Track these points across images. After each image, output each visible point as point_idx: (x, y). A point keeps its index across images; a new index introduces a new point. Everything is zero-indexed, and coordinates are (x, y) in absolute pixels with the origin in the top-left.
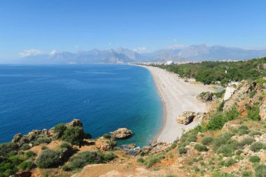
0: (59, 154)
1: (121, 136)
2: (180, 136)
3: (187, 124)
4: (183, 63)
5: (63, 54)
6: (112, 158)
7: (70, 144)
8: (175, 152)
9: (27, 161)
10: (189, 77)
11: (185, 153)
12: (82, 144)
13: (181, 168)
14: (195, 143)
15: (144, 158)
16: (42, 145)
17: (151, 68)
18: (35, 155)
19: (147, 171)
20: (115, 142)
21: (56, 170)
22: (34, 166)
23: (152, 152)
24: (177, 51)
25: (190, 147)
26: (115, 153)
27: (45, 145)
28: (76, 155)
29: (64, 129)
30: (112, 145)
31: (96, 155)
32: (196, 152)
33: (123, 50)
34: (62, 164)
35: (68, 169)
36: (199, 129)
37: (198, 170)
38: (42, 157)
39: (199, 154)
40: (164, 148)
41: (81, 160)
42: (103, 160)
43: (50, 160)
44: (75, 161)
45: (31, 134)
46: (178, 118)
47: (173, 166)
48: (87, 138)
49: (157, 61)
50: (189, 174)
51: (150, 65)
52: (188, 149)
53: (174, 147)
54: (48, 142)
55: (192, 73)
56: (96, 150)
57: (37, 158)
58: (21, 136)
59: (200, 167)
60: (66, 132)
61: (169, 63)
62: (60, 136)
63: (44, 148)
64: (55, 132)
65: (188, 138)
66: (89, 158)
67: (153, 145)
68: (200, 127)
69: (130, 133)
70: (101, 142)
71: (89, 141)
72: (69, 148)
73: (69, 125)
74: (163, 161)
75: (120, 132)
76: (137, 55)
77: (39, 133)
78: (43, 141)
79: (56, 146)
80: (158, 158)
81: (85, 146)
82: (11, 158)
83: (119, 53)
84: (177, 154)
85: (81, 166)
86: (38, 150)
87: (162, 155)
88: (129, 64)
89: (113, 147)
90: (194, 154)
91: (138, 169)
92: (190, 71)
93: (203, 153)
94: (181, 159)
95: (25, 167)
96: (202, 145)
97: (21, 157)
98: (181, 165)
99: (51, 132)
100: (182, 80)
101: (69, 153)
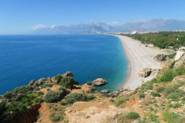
0: (58, 94)
1: (99, 83)
2: (140, 85)
3: (145, 77)
4: (145, 33)
5: (60, 27)
6: (92, 98)
7: (65, 88)
8: (137, 96)
9: (38, 98)
10: (149, 43)
11: (144, 97)
12: (73, 88)
13: (140, 107)
14: (151, 91)
15: (114, 99)
16: (47, 88)
17: (120, 37)
18: (43, 94)
19: (116, 108)
20: (94, 88)
21: (56, 104)
22: (43, 101)
23: (120, 95)
24: (141, 24)
25: (148, 93)
26: (95, 95)
27: (49, 88)
28: (68, 95)
29: (61, 78)
30: (92, 90)
31: (82, 96)
32: (152, 97)
33: (101, 24)
34: (60, 100)
35: (63, 104)
36: (154, 81)
37: (153, 110)
38: (47, 95)
39: (154, 99)
40: (128, 93)
41: (72, 99)
42: (86, 99)
43: (52, 98)
44: (68, 99)
45: (40, 80)
46: (139, 72)
47: (135, 105)
49: (125, 31)
50: (145, 112)
51: (120, 34)
52: (146, 94)
53: (136, 92)
54: (51, 86)
55: (151, 40)
56: (82, 93)
57: (44, 96)
58: (34, 82)
59: (154, 107)
60: (62, 80)
61: (134, 33)
62: (58, 82)
63: (48, 90)
64: (55, 80)
65: (146, 87)
66: (77, 97)
67: (121, 90)
68: (155, 79)
69: (104, 82)
70: (85, 88)
71: (77, 86)
72: (64, 90)
73: (64, 75)
74: (127, 102)
75: (98, 81)
76: (111, 27)
77: (45, 80)
78: (48, 85)
79: (56, 89)
80: (124, 99)
81: (75, 90)
82: (29, 95)
83: (98, 26)
84: (138, 97)
85: (72, 102)
86: (44, 91)
87: (127, 98)
88: (105, 34)
89: (93, 91)
90: (150, 98)
91: (110, 106)
92: (150, 38)
93: (156, 98)
94: (140, 101)
95: (37, 101)
96: (156, 92)
97: (35, 95)
98: (140, 105)
99: (53, 79)
100: (143, 46)
101: (64, 94)
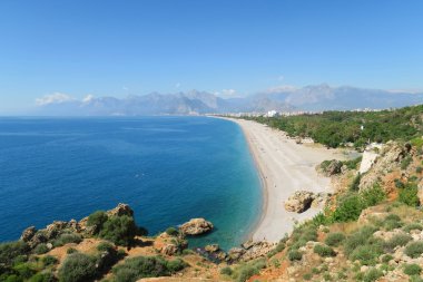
0: (94, 261)
1: (195, 231)
2: (290, 231)
3: (300, 212)
4: (294, 113)
5: (105, 101)
6: (180, 268)
7: (113, 244)
8: (283, 258)
9: (43, 272)
10: (303, 137)
11: (299, 259)
12: (132, 244)
14: (315, 244)
15: (232, 267)
16: (68, 246)
17: (242, 123)
18: (56, 261)
20: (185, 242)
23: (246, 257)
24: (285, 94)
25: (307, 249)
26: (186, 259)
27: (73, 246)
28: (122, 262)
29: (103, 219)
30: (180, 246)
31: (155, 262)
32: (317, 257)
33: (198, 94)
34: (99, 277)
36: (320, 219)
38: (68, 265)
39: (322, 262)
40: (265, 251)
41: (130, 271)
42: (165, 271)
43: (80, 270)
44: (120, 271)
45: (50, 227)
46: (287, 201)
47: (280, 280)
48: (140, 235)
49: (251, 110)
51: (241, 118)
52: (304, 252)
53: (280, 249)
54: (78, 241)
55: (308, 130)
56: (155, 255)
57: (59, 267)
58: (34, 231)
60: (106, 224)
61: (271, 114)
62: (96, 232)
63: (70, 251)
64: (89, 225)
65: (303, 235)
66: (143, 267)
67: (246, 246)
68: (321, 216)
69: (209, 226)
70: (163, 242)
71: (144, 240)
72: (111, 250)
73: (112, 213)
74: (262, 273)
75: (193, 225)
76: (219, 100)
77: (64, 226)
78: (70, 240)
79: (90, 247)
80: (255, 267)
81: (138, 248)
82: (18, 267)
83: (191, 98)
84: (287, 261)
86: (61, 253)
87: (261, 263)
88: (208, 115)
89: (181, 249)
90: (314, 262)
92: (305, 126)
93: (328, 259)
94: (292, 270)
96: (326, 246)
97: (34, 265)
98: (292, 280)
99: (83, 224)
100: (292, 141)
101: (112, 259)
